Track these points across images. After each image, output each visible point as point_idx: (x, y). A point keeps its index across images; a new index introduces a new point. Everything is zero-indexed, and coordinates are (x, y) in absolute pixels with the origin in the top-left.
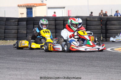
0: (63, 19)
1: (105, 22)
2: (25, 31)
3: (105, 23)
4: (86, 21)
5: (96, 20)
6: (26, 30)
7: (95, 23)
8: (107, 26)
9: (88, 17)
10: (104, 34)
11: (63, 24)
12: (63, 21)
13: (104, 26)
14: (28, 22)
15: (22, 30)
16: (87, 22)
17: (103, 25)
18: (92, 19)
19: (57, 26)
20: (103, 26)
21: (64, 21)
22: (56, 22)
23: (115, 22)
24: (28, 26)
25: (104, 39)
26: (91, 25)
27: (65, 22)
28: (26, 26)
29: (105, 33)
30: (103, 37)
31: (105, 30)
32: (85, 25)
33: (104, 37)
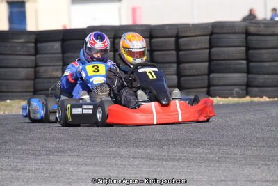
0: (174, 32)
2: (57, 70)
4: (244, 36)
6: (61, 67)
11: (173, 46)
12: (174, 39)
14: (66, 43)
15: (49, 68)
16: (249, 38)
18: (263, 30)
19: (155, 53)
21: (178, 37)
22: (154, 40)
24: (65, 55)
26: (262, 46)
27: (181, 40)
28: (61, 55)
32: (244, 49)
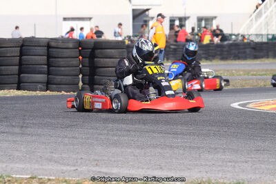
1: (90, 50)
3: (89, 53)
5: (71, 45)
7: (67, 53)
8: (96, 59)
9: (52, 39)
10: (87, 76)
13: (87, 59)
17: (83, 57)
20: (84, 59)
23: (113, 51)
25: (87, 86)
29: (88, 74)
30: (84, 83)
31: (88, 68)
33: (87, 82)
